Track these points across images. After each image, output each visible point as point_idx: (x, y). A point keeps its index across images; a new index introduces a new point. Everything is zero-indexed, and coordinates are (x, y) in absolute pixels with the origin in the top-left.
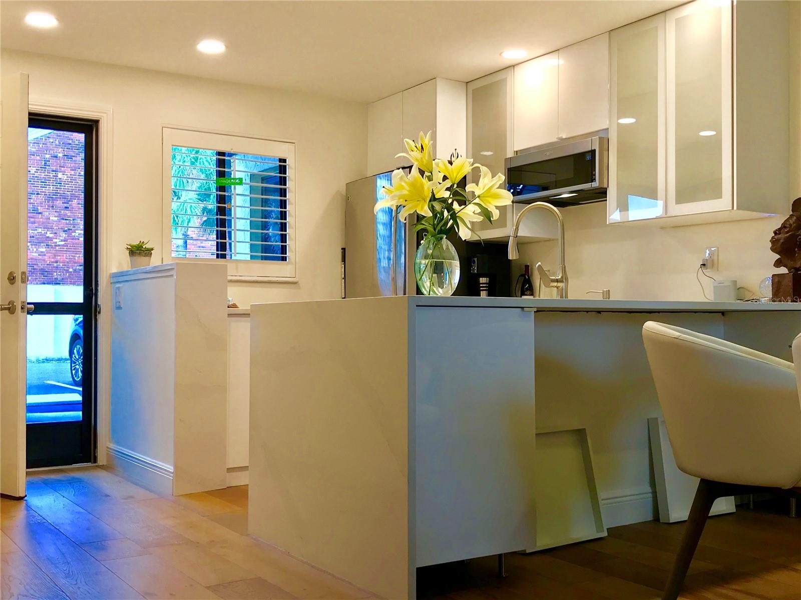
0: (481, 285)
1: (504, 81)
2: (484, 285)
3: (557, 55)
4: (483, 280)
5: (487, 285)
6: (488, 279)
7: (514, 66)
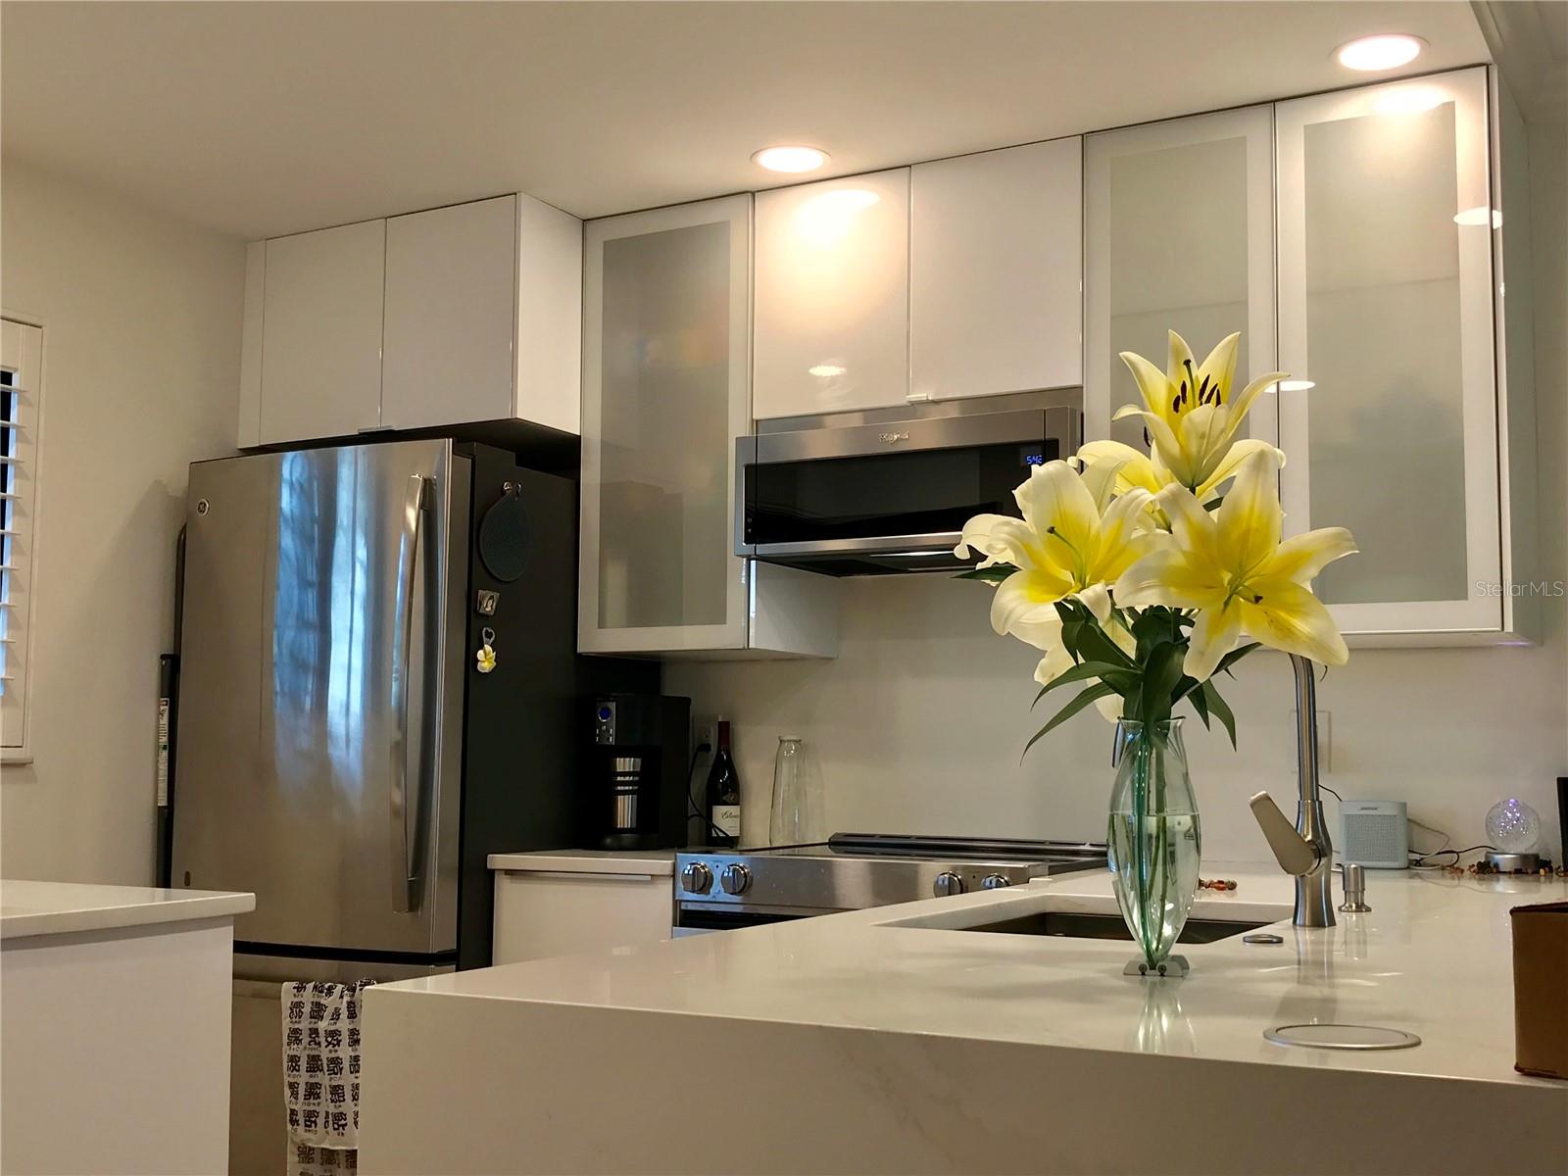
0: (619, 778)
1: (721, 228)
2: (627, 778)
3: (907, 178)
4: (624, 764)
5: (637, 778)
6: (639, 760)
7: (753, 194)
